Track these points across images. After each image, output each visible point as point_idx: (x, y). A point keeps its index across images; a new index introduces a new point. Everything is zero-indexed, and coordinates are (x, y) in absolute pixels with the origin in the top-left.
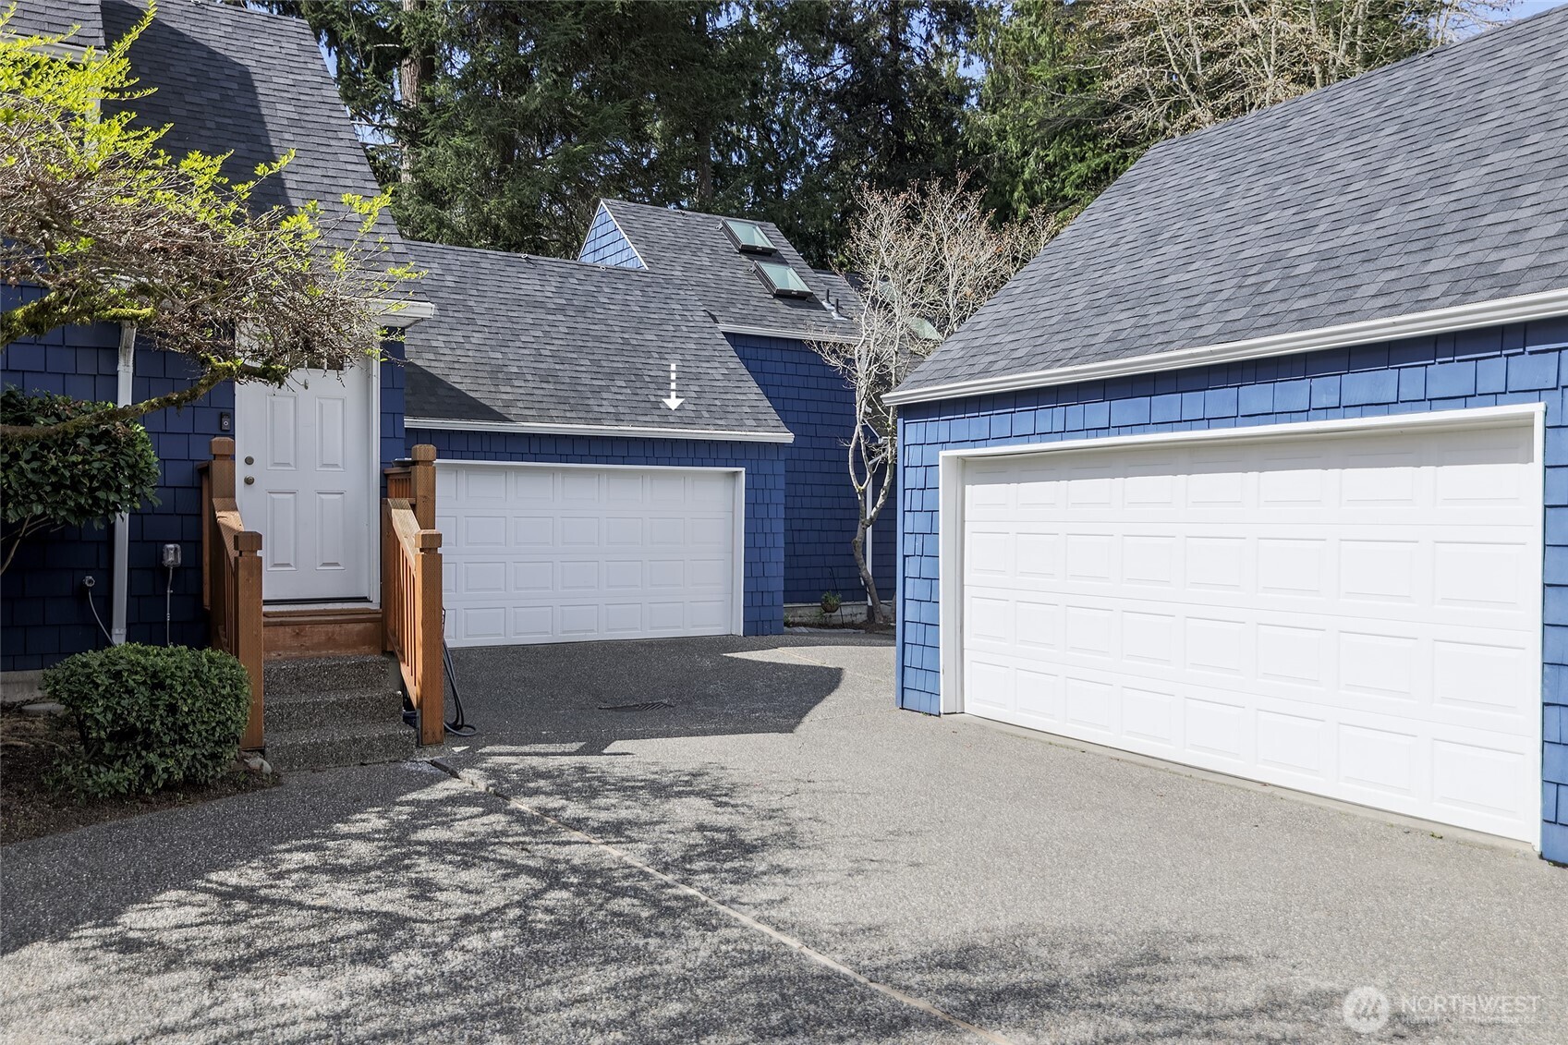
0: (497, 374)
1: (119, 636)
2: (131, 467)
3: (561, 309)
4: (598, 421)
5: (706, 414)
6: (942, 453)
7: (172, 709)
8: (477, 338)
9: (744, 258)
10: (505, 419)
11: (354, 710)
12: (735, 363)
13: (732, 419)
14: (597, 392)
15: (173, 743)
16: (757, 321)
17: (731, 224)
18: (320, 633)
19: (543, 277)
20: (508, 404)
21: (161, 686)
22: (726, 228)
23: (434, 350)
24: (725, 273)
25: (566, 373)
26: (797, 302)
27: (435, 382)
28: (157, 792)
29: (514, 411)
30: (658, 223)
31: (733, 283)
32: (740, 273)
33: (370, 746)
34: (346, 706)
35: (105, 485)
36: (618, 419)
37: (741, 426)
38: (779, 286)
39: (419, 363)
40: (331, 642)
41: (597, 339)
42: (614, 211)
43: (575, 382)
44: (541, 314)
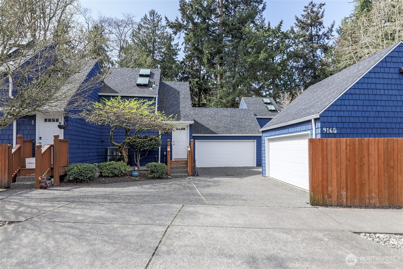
0: (218, 127)
1: (159, 162)
2: (158, 143)
3: (230, 116)
4: (232, 134)
5: (250, 132)
6: (266, 138)
7: (157, 169)
8: (216, 122)
9: (265, 104)
10: (217, 134)
11: (182, 172)
12: (257, 123)
13: (254, 132)
14: (232, 129)
15: (157, 173)
16: (265, 116)
17: (263, 99)
18: (180, 163)
19: (228, 112)
20: (218, 132)
21: (156, 167)
22: (263, 100)
23: (209, 124)
24: (261, 108)
25: (228, 126)
26: (273, 112)
27: (208, 129)
28: (156, 178)
29: (219, 133)
30: (251, 100)
31: (262, 109)
32: (264, 107)
33: (182, 176)
34: (181, 171)
35: (155, 145)
36: (235, 133)
37: (255, 133)
38: (270, 109)
39: (206, 126)
40: (181, 164)
41: (235, 121)
42: (244, 99)
43: (229, 128)
44: (226, 117)
